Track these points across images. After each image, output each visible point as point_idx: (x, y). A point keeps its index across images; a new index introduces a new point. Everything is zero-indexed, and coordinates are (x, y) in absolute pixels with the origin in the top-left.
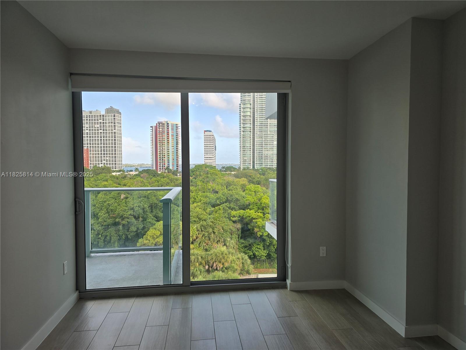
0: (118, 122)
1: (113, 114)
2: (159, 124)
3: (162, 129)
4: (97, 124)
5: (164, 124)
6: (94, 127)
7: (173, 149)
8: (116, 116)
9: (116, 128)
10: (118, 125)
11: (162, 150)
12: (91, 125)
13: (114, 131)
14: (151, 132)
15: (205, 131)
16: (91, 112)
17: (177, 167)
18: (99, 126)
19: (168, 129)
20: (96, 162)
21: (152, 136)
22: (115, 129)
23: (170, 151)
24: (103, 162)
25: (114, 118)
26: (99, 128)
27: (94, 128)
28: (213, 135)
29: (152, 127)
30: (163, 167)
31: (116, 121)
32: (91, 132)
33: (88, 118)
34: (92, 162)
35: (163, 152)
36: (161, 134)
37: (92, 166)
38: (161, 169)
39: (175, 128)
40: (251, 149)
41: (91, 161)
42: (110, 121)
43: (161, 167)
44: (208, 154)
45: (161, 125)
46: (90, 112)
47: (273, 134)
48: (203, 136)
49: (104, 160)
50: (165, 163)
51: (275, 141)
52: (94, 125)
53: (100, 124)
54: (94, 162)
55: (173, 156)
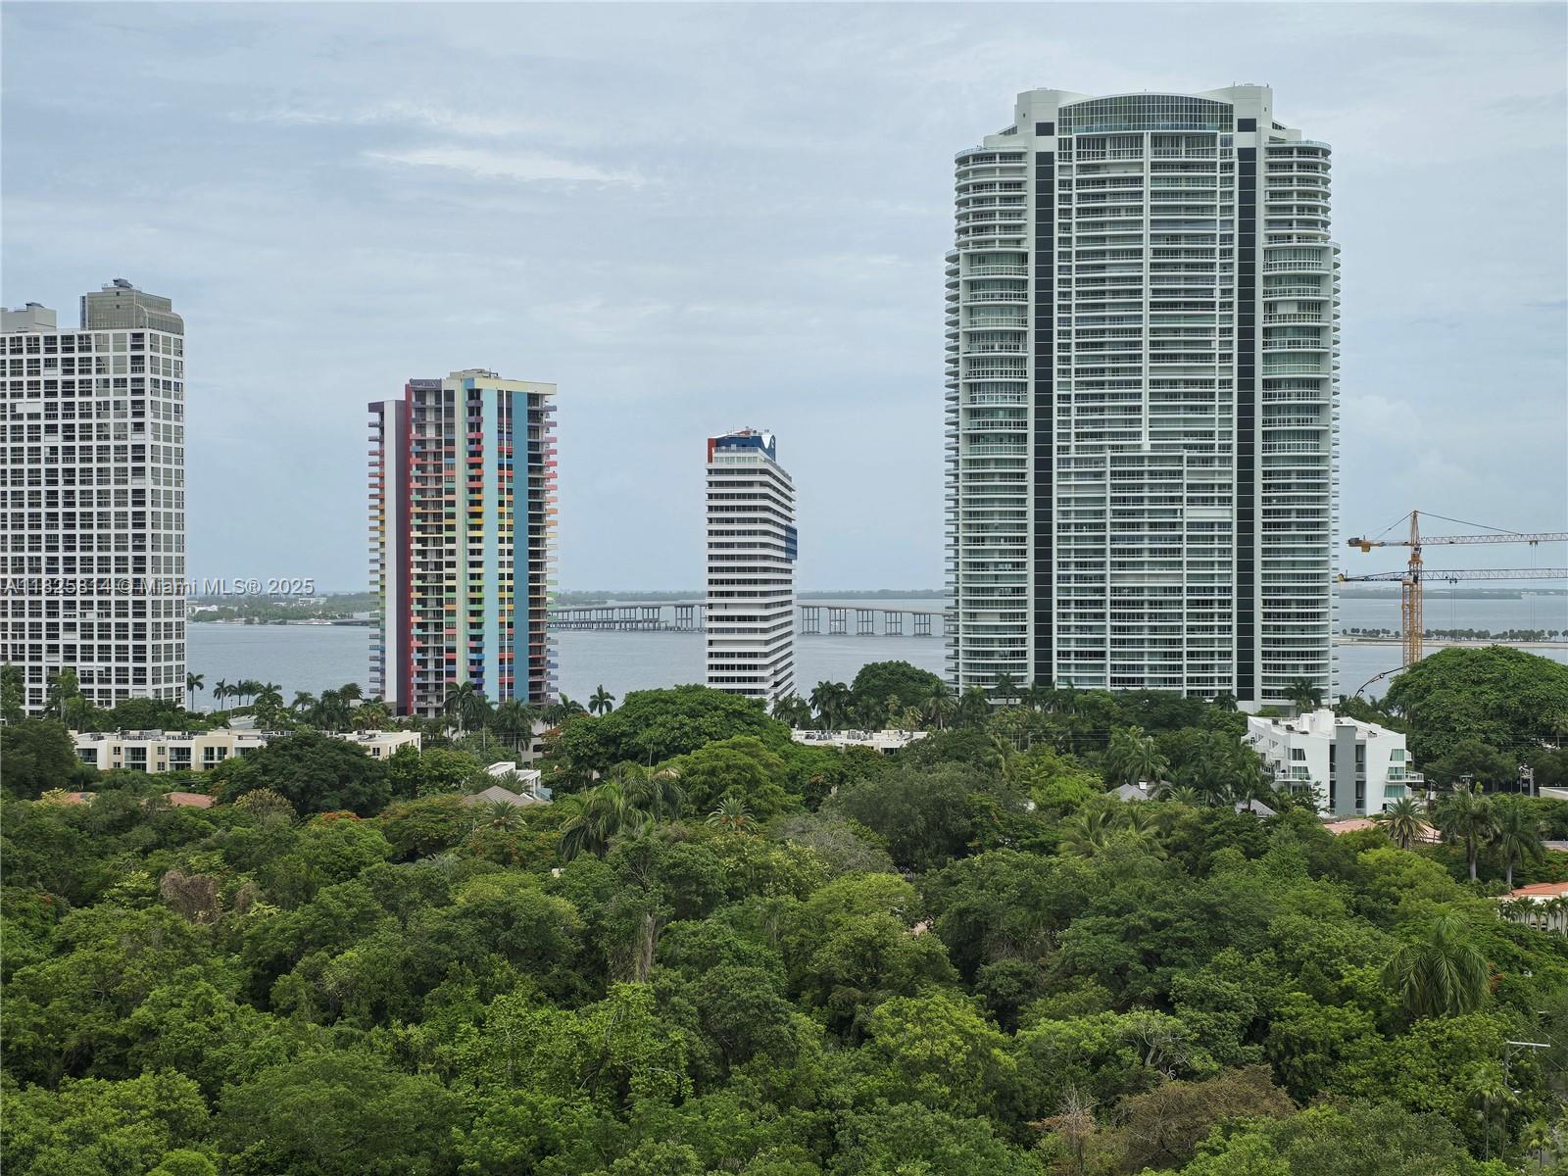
0: (161, 377)
1: (129, 332)
2: (421, 395)
3: (438, 427)
4: (30, 395)
5: (450, 395)
6: (8, 414)
7: (506, 558)
8: (147, 342)
9: (148, 419)
10: (161, 399)
11: (438, 566)
13: (134, 438)
14: (371, 440)
15: (716, 444)
17: (532, 673)
18: (38, 405)
19: (475, 426)
20: (19, 642)
21: (382, 464)
22: (139, 427)
23: (490, 572)
24: (65, 639)
25: (133, 358)
26: (43, 422)
27: (13, 417)
29: (377, 407)
30: (439, 675)
31: (147, 375)
35: (439, 578)
36: (430, 460)
38: (431, 688)
39: (521, 421)
42: (111, 376)
43: (431, 679)
44: (729, 594)
45: (430, 401)
47: (1181, 457)
48: (705, 478)
49: (71, 627)
50: (452, 650)
51: (1191, 500)
52: (14, 401)
53: (47, 394)
54: (9, 636)
55: (506, 607)
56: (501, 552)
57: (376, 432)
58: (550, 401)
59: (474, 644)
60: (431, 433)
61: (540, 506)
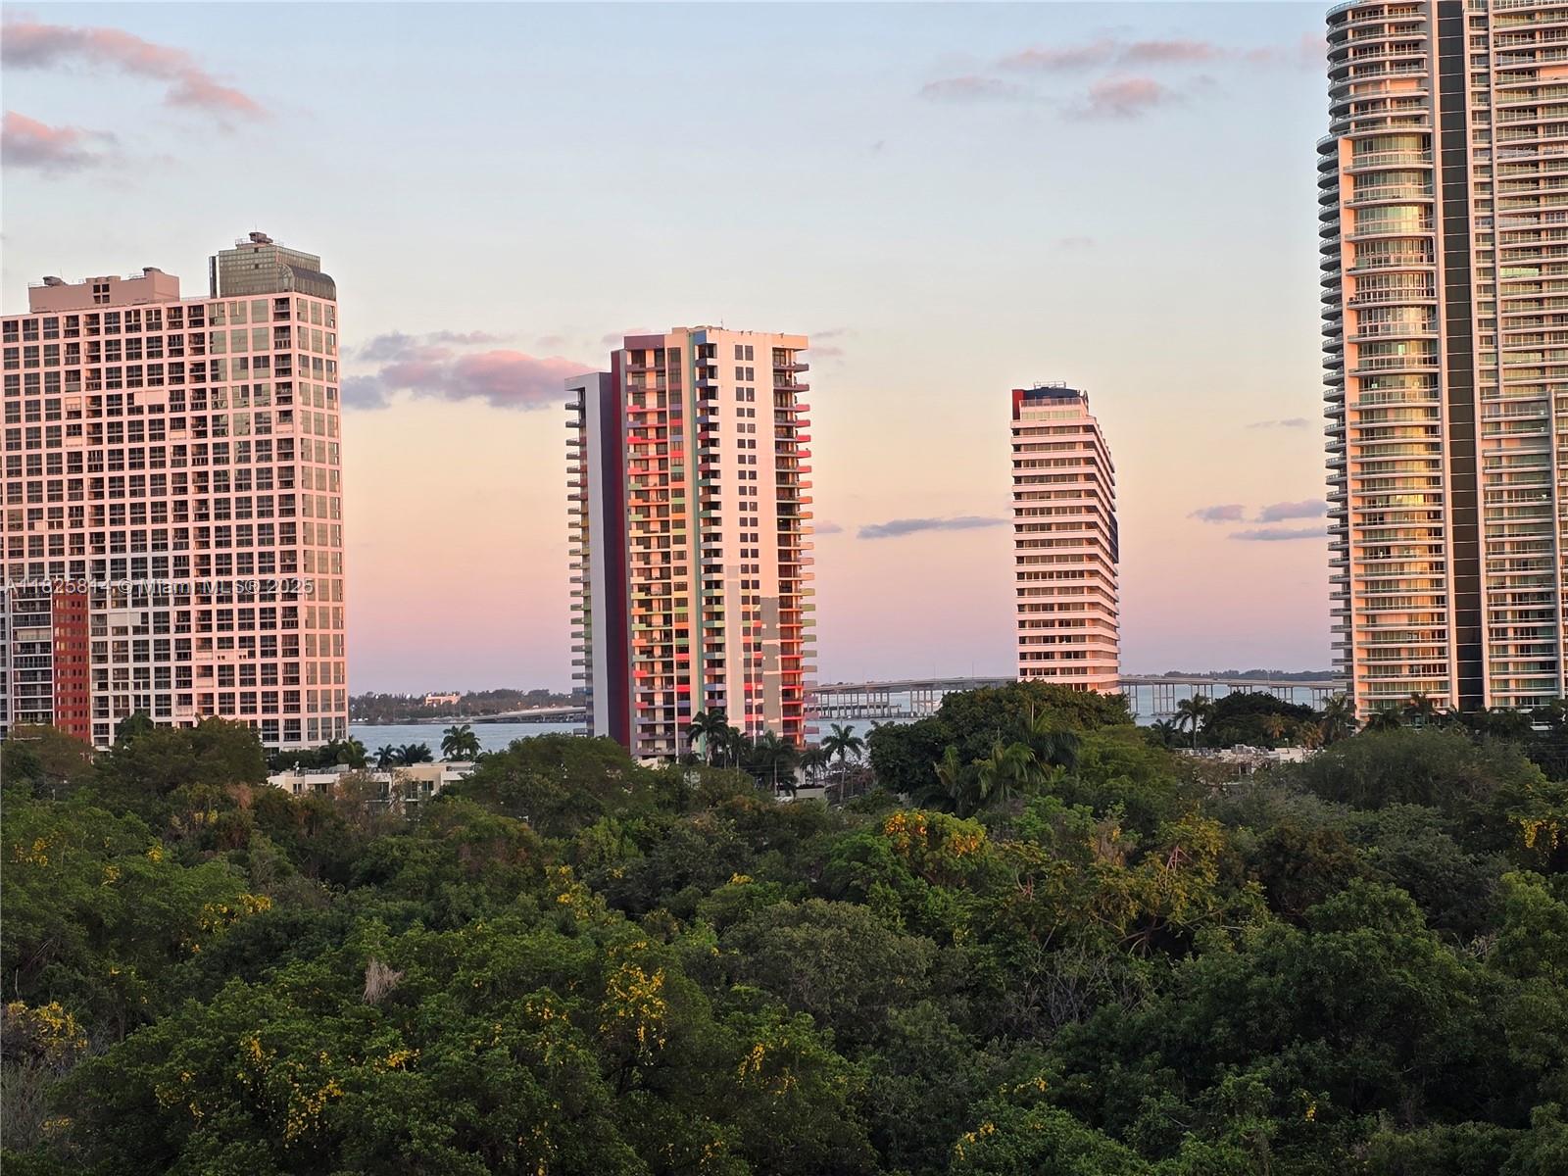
0: (311, 354)
1: (271, 298)
2: (639, 355)
3: (661, 394)
4: (151, 383)
5: (676, 353)
6: (125, 407)
7: (750, 561)
8: (293, 309)
9: (297, 406)
10: (311, 382)
11: (665, 573)
12: (104, 392)
13: (279, 431)
14: (569, 425)
15: (1023, 397)
16: (101, 289)
17: (786, 709)
18: (162, 395)
20: (142, 692)
22: (286, 415)
23: (730, 578)
24: (199, 686)
25: (277, 329)
26: (167, 416)
27: (131, 411)
28: (1089, 429)
29: (576, 385)
30: (669, 713)
31: (295, 351)
32: (106, 447)
33: (83, 339)
34: (110, 693)
35: (667, 589)
36: (651, 437)
37: (112, 721)
39: (764, 384)
40: (1438, 532)
41: (103, 686)
42: (250, 355)
43: (660, 719)
45: (650, 362)
46: (96, 289)
48: (1009, 440)
49: (207, 671)
50: (685, 680)
52: (131, 390)
53: (173, 380)
54: (131, 686)
55: (752, 624)
56: (745, 553)
57: (575, 416)
58: (799, 358)
59: (713, 671)
60: (651, 401)
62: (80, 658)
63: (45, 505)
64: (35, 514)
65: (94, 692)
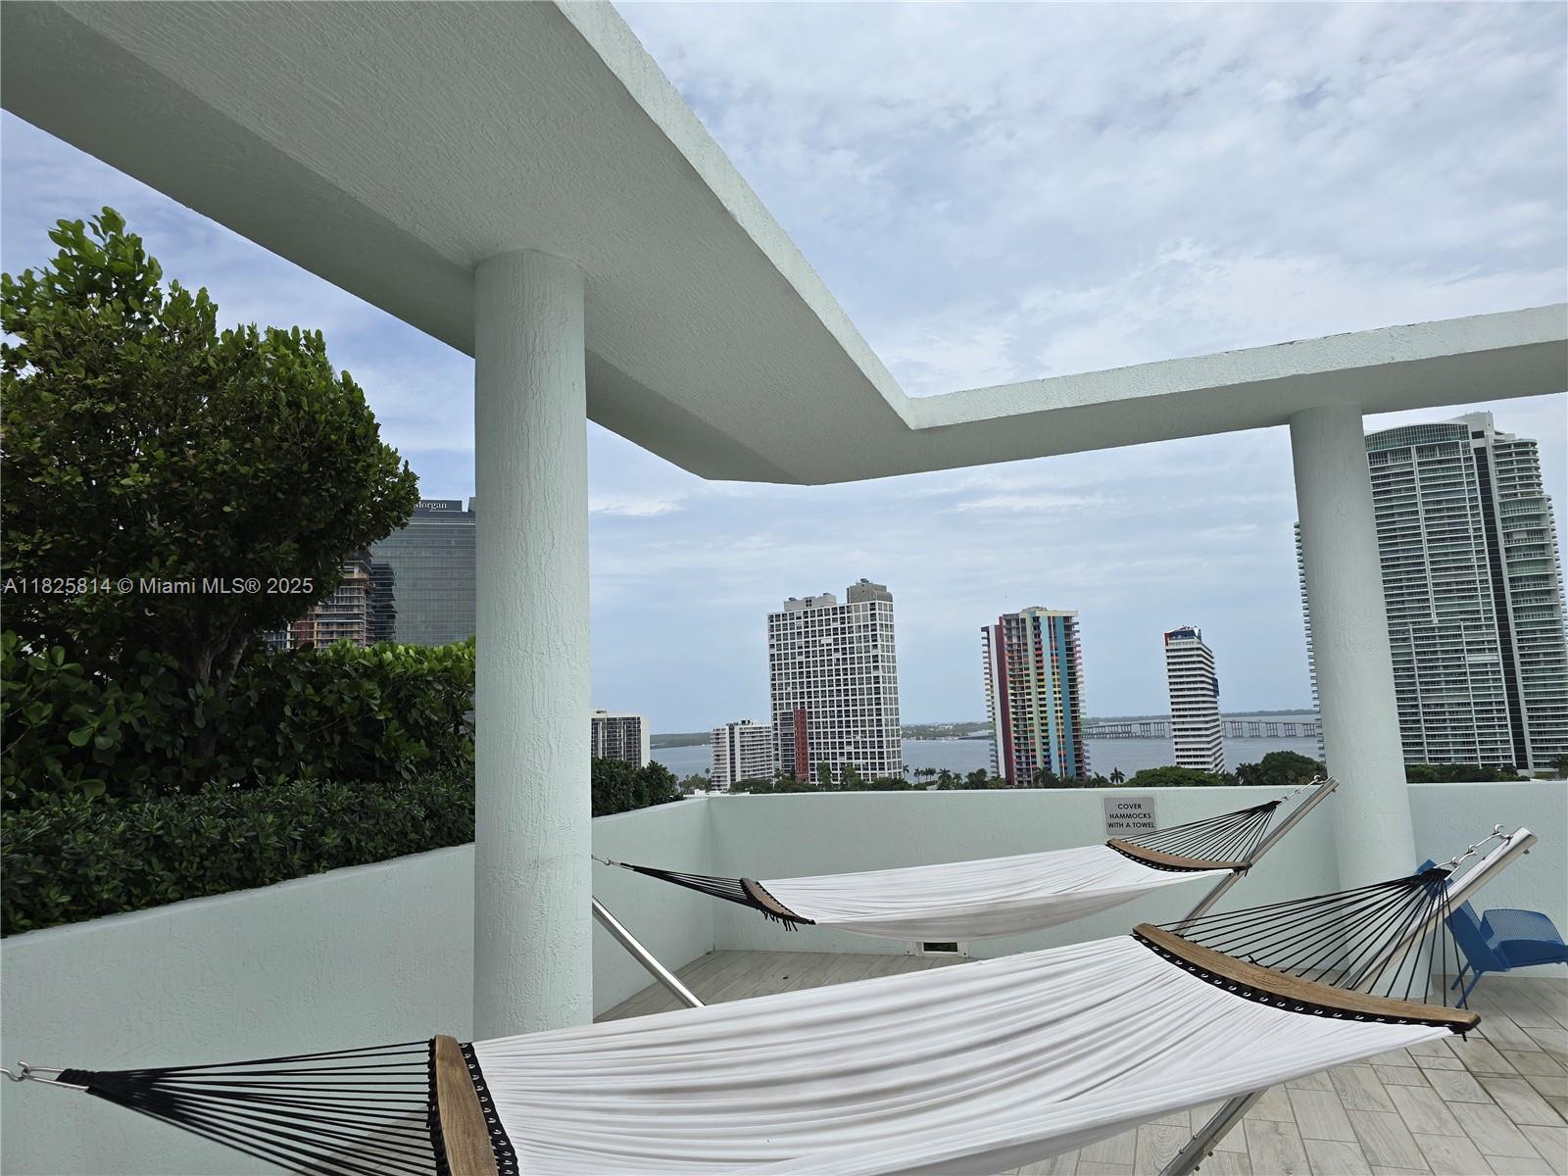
0: (884, 623)
1: (869, 602)
2: (1009, 622)
3: (1019, 637)
4: (827, 635)
5: (1024, 620)
6: (818, 644)
7: (1058, 702)
8: (877, 606)
9: (879, 643)
10: (884, 633)
11: (1023, 707)
12: (810, 639)
13: (873, 652)
14: (983, 645)
15: (1169, 636)
16: (809, 602)
17: (1077, 762)
18: (830, 640)
19: (1037, 635)
20: (826, 751)
21: (990, 658)
22: (875, 646)
23: (1050, 709)
24: (847, 749)
25: (871, 614)
26: (832, 647)
27: (820, 646)
28: (1201, 649)
29: (985, 629)
30: (1028, 764)
31: (878, 622)
32: (811, 659)
33: (803, 620)
34: (815, 751)
35: (1025, 713)
36: (1015, 654)
37: (817, 761)
38: (1025, 771)
39: (1061, 630)
41: (813, 749)
42: (862, 624)
43: (1024, 766)
45: (1014, 624)
46: (807, 601)
47: (1460, 626)
48: (1165, 654)
49: (849, 743)
50: (1034, 750)
51: (1469, 651)
52: (819, 638)
53: (834, 634)
54: (822, 749)
55: (1060, 727)
56: (1055, 699)
57: (986, 641)
58: (1074, 620)
59: (1045, 747)
60: (1015, 640)
61: (1074, 674)
62: (804, 738)
63: (791, 681)
64: (788, 684)
65: (809, 751)
